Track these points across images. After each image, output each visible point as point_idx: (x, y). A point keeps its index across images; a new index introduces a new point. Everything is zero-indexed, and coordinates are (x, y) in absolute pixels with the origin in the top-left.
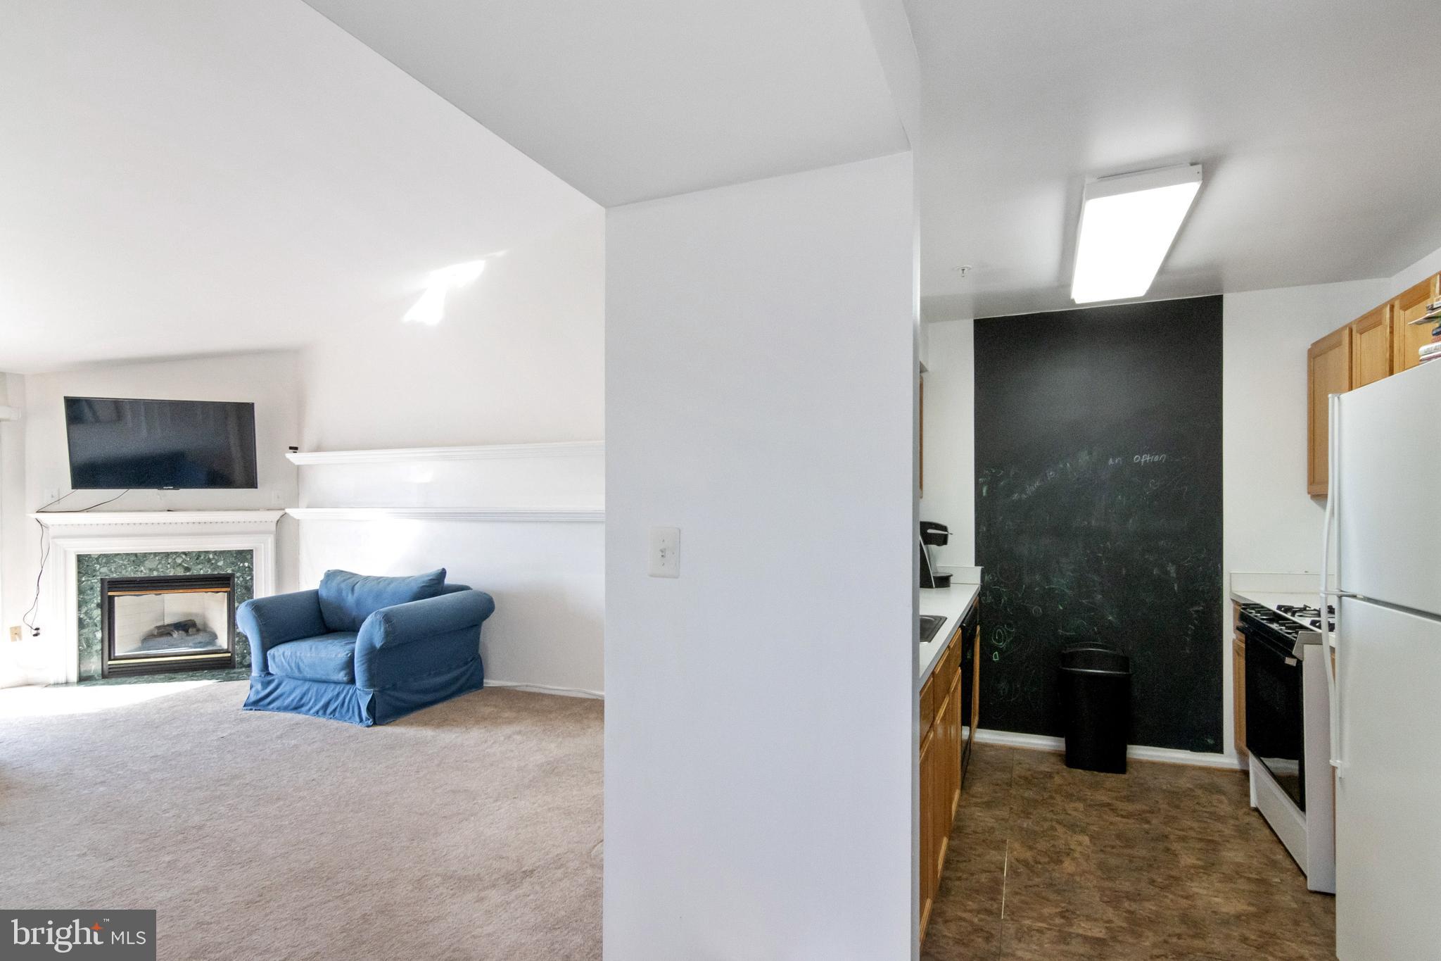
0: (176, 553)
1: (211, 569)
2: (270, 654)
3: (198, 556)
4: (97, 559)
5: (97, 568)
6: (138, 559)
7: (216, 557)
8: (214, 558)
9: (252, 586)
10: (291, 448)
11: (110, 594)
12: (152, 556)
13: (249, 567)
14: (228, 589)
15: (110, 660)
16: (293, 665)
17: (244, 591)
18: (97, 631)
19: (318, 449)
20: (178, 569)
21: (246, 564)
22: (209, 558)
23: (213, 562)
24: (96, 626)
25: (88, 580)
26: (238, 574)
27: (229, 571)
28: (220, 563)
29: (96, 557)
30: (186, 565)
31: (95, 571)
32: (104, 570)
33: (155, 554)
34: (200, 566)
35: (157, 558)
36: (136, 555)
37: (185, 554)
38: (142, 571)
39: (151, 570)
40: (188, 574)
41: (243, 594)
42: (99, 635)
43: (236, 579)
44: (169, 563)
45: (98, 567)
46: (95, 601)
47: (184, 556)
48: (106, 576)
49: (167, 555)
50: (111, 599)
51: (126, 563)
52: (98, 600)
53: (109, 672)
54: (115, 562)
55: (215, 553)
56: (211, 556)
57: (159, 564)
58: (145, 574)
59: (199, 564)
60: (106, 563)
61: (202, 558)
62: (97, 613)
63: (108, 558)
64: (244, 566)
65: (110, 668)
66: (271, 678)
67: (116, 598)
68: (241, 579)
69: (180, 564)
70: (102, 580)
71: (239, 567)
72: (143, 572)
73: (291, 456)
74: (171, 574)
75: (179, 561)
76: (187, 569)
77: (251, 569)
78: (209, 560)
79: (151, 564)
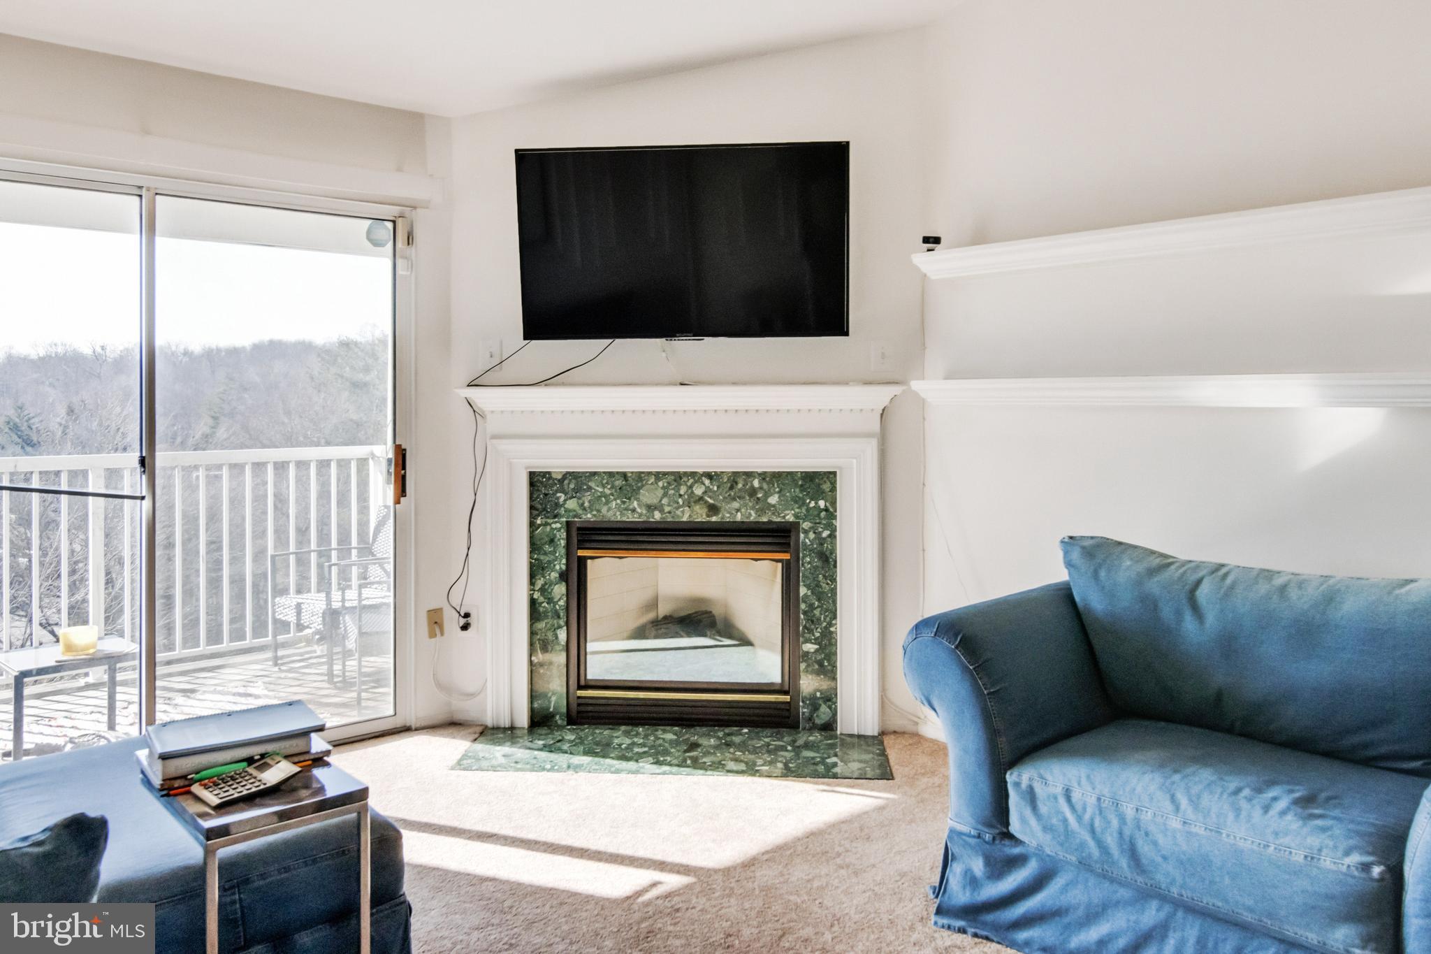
0: (693, 474)
1: (757, 511)
2: (1017, 784)
3: (735, 482)
4: (561, 481)
5: (561, 500)
6: (628, 483)
7: (765, 486)
8: (761, 488)
9: (833, 551)
10: (926, 240)
11: (581, 553)
12: (652, 480)
13: (826, 510)
14: (786, 556)
15: (580, 687)
16: (1111, 841)
17: (817, 562)
18: (560, 627)
19: (980, 237)
20: (697, 508)
21: (822, 504)
22: (752, 486)
23: (760, 495)
24: (559, 617)
25: (546, 524)
26: (806, 525)
27: (790, 518)
28: (773, 500)
29: (559, 477)
30: (711, 501)
31: (557, 505)
32: (572, 504)
33: (659, 476)
34: (736, 505)
35: (660, 484)
36: (624, 476)
37: (709, 476)
38: (634, 510)
39: (651, 508)
40: (714, 519)
41: (816, 568)
42: (561, 635)
43: (802, 536)
44: (681, 496)
45: (562, 497)
46: (558, 567)
47: (707, 482)
48: (575, 516)
49: (678, 477)
50: (582, 562)
51: (608, 492)
52: (562, 565)
53: (579, 712)
54: (590, 488)
55: (763, 476)
56: (756, 483)
57: (665, 495)
58: (640, 515)
59: (734, 499)
60: (577, 490)
61: (740, 486)
62: (559, 590)
63: (578, 481)
64: (817, 507)
65: (579, 705)
66: (1017, 850)
67: (589, 561)
68: (812, 535)
69: (701, 499)
70: (568, 525)
71: (808, 510)
72: (635, 512)
73: (925, 261)
74: (685, 519)
75: (699, 491)
76: (713, 509)
77: (831, 514)
78: (753, 492)
79: (649, 495)
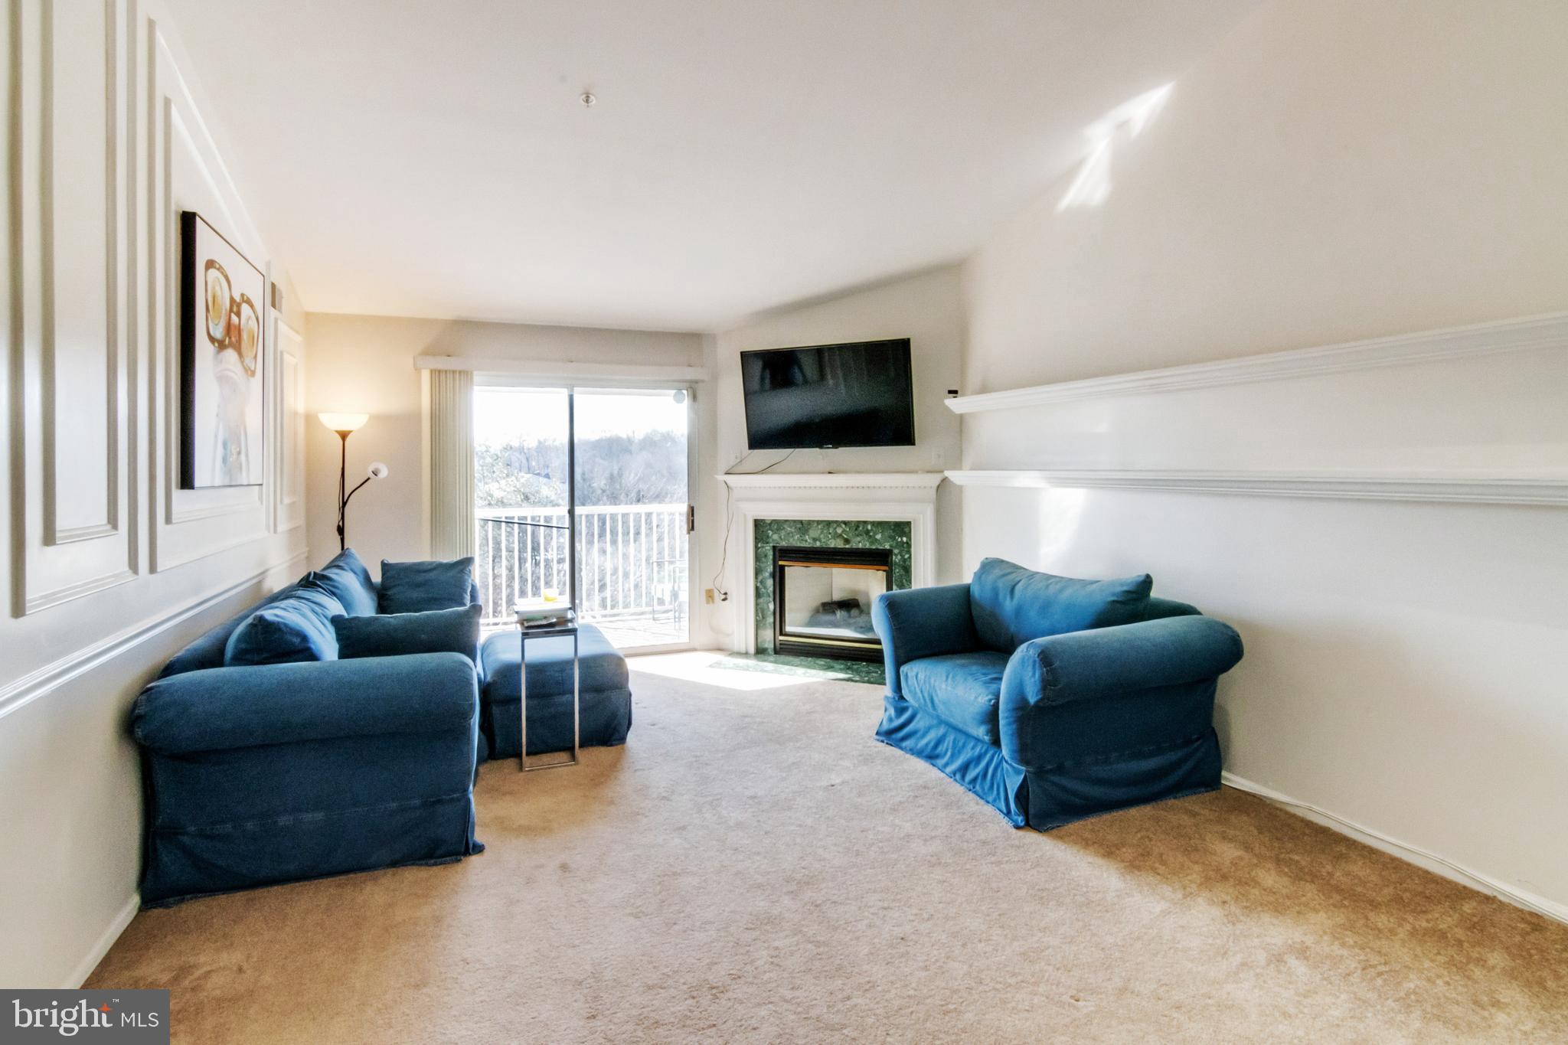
0: (836, 522)
1: (870, 543)
2: (903, 671)
3: (858, 526)
4: (770, 524)
5: (770, 535)
6: (803, 526)
7: (874, 529)
8: (872, 530)
9: (910, 566)
10: (950, 392)
11: (781, 563)
12: (816, 524)
13: (907, 543)
14: (886, 568)
15: (781, 634)
16: (926, 695)
17: (902, 572)
18: (770, 602)
19: (984, 389)
20: (838, 540)
21: (905, 539)
22: (867, 530)
23: (871, 534)
24: (769, 596)
25: (763, 547)
26: (896, 551)
27: (887, 547)
28: (878, 537)
29: (769, 522)
30: (845, 536)
31: (768, 537)
32: (775, 537)
33: (819, 522)
34: (859, 539)
35: (820, 527)
36: (801, 522)
37: (845, 523)
38: (806, 541)
39: (815, 540)
40: (847, 546)
41: (901, 575)
42: (771, 606)
43: (894, 557)
44: (830, 533)
45: (770, 533)
46: (769, 570)
47: (843, 526)
48: (777, 543)
49: (829, 523)
50: (782, 568)
51: (793, 530)
52: (770, 569)
53: (781, 648)
54: (784, 528)
55: (873, 523)
56: (869, 527)
57: (822, 533)
58: (810, 543)
59: (858, 536)
60: (777, 530)
61: (861, 528)
62: (770, 582)
63: (778, 525)
64: (902, 541)
65: (781, 644)
66: (905, 704)
67: (786, 568)
68: (899, 557)
69: (840, 535)
70: (774, 548)
71: (897, 542)
72: (807, 542)
73: (951, 403)
74: (832, 546)
75: (839, 531)
76: (847, 541)
77: (909, 545)
78: (867, 532)
79: (814, 533)
